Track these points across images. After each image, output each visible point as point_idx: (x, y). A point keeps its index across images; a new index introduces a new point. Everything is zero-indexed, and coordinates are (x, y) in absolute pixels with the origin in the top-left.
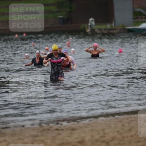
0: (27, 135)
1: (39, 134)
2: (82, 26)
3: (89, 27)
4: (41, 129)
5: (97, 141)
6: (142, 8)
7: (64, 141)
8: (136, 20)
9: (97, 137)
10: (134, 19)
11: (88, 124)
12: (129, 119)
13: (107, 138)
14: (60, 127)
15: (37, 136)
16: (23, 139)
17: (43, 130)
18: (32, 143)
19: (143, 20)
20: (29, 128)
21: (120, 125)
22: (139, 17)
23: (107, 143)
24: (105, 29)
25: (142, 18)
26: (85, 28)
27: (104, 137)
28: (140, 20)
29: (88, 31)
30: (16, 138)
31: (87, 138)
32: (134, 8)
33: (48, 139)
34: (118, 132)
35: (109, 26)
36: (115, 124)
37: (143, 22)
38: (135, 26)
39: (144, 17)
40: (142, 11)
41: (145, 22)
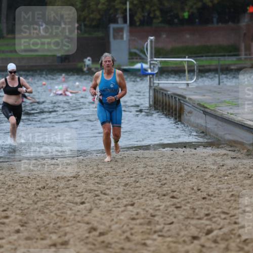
2: (80, 65)
3: (86, 66)
5: (91, 176)
6: (138, 49)
7: (59, 176)
8: (132, 60)
9: (91, 172)
10: (129, 59)
12: (123, 155)
13: (101, 173)
16: (20, 173)
22: (135, 57)
23: (101, 178)
25: (137, 59)
26: (82, 66)
27: (98, 172)
28: (135, 60)
29: (85, 69)
30: (12, 172)
31: (81, 174)
32: (129, 49)
34: (111, 167)
37: (137, 62)
38: (130, 65)
39: (139, 58)
40: (137, 52)
41: (140, 62)
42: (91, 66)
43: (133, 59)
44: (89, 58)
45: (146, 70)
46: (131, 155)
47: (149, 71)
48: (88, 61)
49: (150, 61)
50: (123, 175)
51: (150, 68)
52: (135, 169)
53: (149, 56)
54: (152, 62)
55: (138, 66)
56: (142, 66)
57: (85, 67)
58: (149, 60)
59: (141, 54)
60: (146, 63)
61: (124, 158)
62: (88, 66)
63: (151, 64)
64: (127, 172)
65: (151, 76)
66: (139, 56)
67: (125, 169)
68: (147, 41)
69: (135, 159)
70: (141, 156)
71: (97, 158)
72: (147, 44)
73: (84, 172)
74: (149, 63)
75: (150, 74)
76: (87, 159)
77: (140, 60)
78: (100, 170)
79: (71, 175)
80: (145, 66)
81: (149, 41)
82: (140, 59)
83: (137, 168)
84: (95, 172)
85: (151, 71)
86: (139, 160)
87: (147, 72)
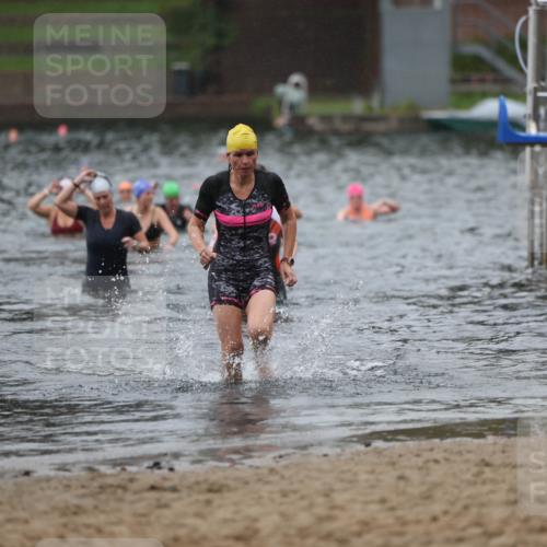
0: (42, 507)
1: (88, 503)
2: (259, 104)
4: (96, 484)
5: (303, 533)
6: (486, 43)
7: (182, 532)
8: (464, 88)
9: (304, 519)
10: (453, 81)
11: (272, 471)
12: (426, 456)
13: (341, 524)
14: (165, 479)
15: (78, 511)
16: (26, 522)
17: (102, 488)
18: (62, 537)
19: (488, 87)
20: (48, 479)
21: (389, 476)
22: (475, 76)
23: (343, 541)
24: (346, 118)
25: (482, 81)
27: (330, 518)
28: (476, 87)
29: (281, 121)
31: (267, 524)
32: (455, 42)
33: (119, 522)
34: (383, 501)
35: (357, 106)
36: (372, 472)
37: (484, 95)
38: (458, 106)
39: (490, 76)
40: (486, 54)
41: (495, 95)
42: (305, 109)
43: (466, 80)
44: (296, 78)
45: (518, 125)
46: (460, 453)
47: (532, 130)
48: (292, 91)
49: (536, 90)
50: (427, 533)
51: (536, 117)
52: (474, 511)
53: (530, 70)
54: (541, 94)
55: (488, 109)
56: (503, 109)
57: (280, 113)
58: (531, 84)
59: (501, 64)
60: (520, 97)
61: (431, 465)
62: (292, 107)
63: (537, 102)
64: (444, 520)
65: (538, 148)
66: (494, 70)
67: (437, 508)
68: (526, 12)
69: (475, 470)
70: (498, 459)
71: (326, 466)
72: (526, 24)
73: (276, 518)
74: (530, 99)
75: (533, 142)
76: (286, 467)
77: (497, 88)
78: (336, 512)
79: (226, 531)
80: (515, 109)
81: (532, 11)
82: (495, 81)
83: (482, 505)
84: (321, 519)
85: (538, 129)
86: (488, 473)
87: (522, 134)
